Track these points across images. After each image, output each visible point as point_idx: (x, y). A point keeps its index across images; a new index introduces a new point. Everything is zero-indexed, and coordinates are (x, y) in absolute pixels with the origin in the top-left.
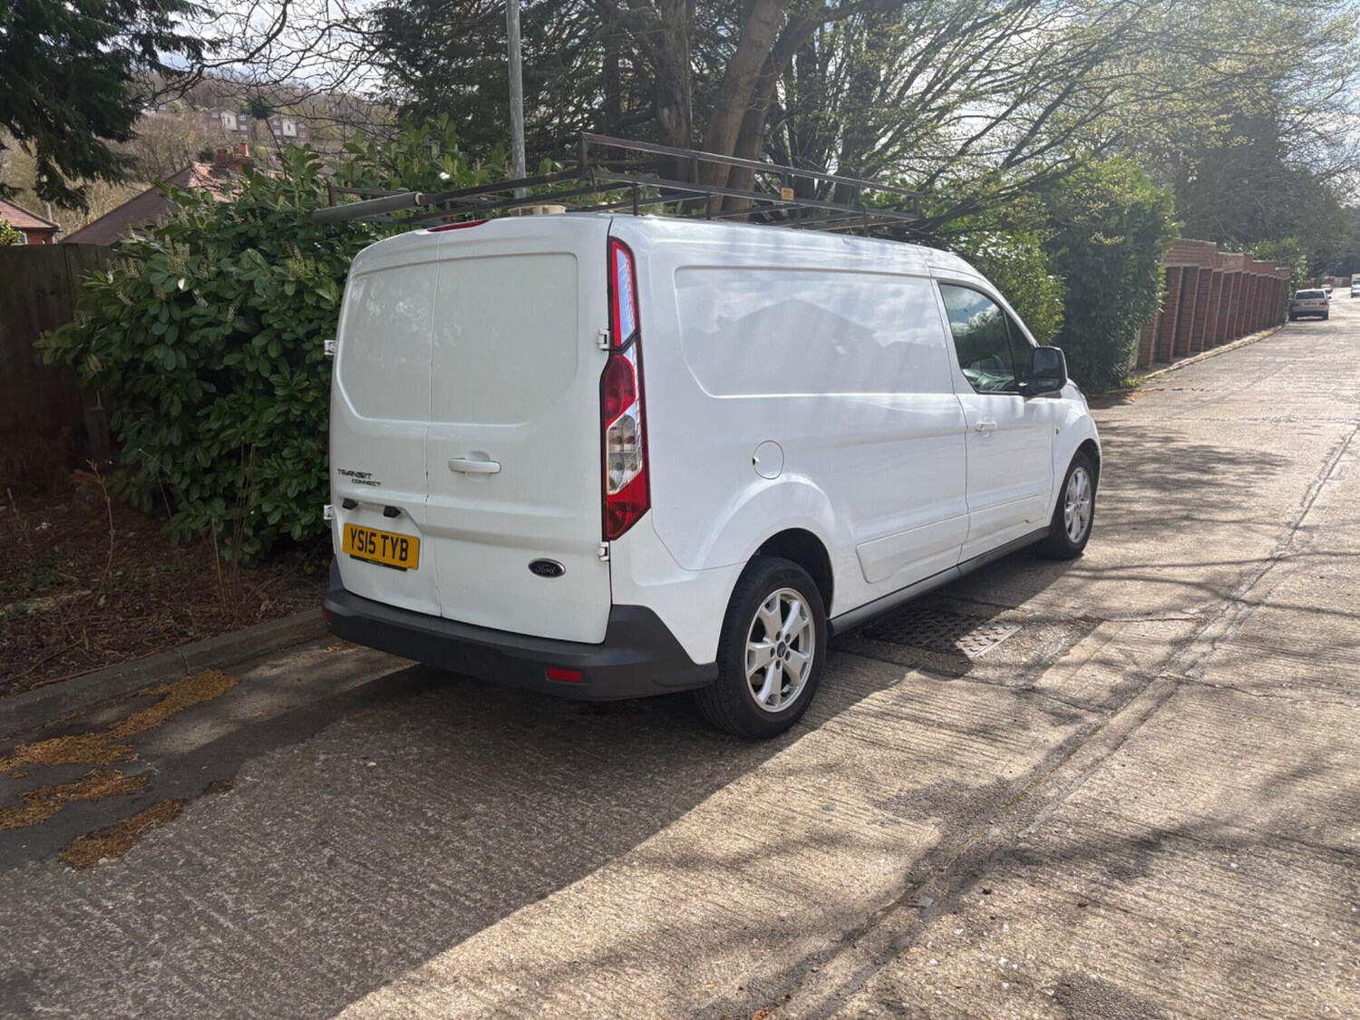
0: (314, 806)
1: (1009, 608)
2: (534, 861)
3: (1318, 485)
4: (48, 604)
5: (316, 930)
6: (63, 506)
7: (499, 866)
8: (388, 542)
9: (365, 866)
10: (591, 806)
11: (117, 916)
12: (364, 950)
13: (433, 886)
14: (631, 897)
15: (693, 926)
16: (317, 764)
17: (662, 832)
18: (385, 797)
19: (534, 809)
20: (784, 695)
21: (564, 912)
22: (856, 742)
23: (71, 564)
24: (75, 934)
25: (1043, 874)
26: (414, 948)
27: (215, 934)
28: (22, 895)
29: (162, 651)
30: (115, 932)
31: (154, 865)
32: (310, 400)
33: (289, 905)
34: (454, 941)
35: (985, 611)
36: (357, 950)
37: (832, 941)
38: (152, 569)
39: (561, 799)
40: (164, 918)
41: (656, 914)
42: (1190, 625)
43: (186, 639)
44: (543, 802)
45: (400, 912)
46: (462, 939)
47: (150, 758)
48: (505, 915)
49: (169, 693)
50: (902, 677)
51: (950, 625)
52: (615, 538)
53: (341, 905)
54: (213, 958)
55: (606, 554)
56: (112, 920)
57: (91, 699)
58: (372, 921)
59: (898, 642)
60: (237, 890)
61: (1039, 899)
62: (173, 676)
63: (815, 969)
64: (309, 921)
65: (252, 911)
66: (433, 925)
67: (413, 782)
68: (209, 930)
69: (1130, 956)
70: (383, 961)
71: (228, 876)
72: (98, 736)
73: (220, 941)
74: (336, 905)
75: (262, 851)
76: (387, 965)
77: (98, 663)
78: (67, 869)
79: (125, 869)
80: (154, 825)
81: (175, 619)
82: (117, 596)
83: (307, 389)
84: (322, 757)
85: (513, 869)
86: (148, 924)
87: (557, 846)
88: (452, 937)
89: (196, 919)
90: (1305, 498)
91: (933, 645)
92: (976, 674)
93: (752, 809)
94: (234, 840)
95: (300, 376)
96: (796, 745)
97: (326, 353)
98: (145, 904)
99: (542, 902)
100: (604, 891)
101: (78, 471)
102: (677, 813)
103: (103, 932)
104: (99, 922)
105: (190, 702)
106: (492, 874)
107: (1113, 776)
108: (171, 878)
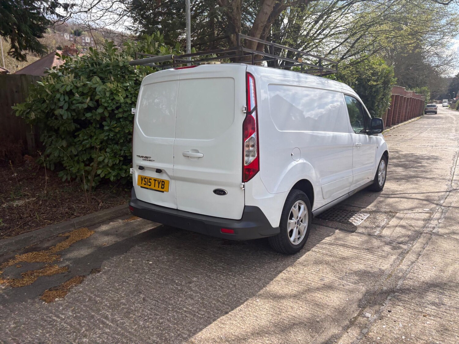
0: (133, 278)
1: (363, 208)
2: (220, 299)
3: (454, 168)
4: (21, 203)
5: (145, 326)
6: (21, 168)
7: (208, 301)
8: (157, 182)
9: (157, 301)
10: (236, 278)
11: (66, 321)
12: (164, 334)
13: (185, 309)
14: (260, 313)
15: (286, 324)
16: (130, 263)
17: (264, 289)
18: (158, 275)
19: (215, 280)
20: (299, 238)
21: (236, 319)
22: (325, 255)
23: (27, 189)
24: (51, 328)
25: (407, 304)
26: (184, 333)
27: (106, 328)
28: (29, 313)
29: (66, 220)
30: (68, 327)
31: (77, 301)
32: (117, 131)
33: (132, 316)
34: (198, 330)
35: (355, 209)
36: (162, 334)
37: (339, 330)
38: (57, 191)
39: (224, 276)
40: (85, 322)
41: (271, 320)
42: (428, 215)
43: (74, 216)
44: (217, 277)
45: (175, 319)
46: (201, 330)
47: (68, 260)
48: (214, 320)
49: (70, 236)
50: (334, 232)
51: (345, 214)
52: (247, 182)
53: (152, 316)
54: (107, 337)
55: (243, 187)
56: (65, 323)
57: (42, 238)
58: (165, 322)
59: (329, 219)
60: (111, 311)
61: (409, 314)
62: (70, 229)
63: (336, 341)
64: (141, 323)
65: (119, 319)
66: (189, 324)
67: (168, 270)
68: (103, 326)
69: (447, 335)
70: (173, 338)
71: (106, 305)
72: (46, 252)
73: (109, 331)
74: (150, 316)
75: (117, 296)
76: (175, 340)
77: (43, 225)
78: (44, 303)
79: (67, 303)
80: (74, 285)
81: (69, 209)
82: (46, 201)
83: (116, 127)
84: (131, 260)
85: (213, 302)
86: (79, 324)
87: (227, 294)
88: (197, 329)
89: (98, 322)
90: (451, 172)
91: (341, 221)
92: (359, 231)
93: (295, 280)
94: (106, 291)
95: (114, 122)
96: (304, 256)
97: (132, 113)
98: (76, 316)
99: (227, 315)
100: (249, 311)
101: (26, 156)
102: (268, 281)
103: (63, 327)
104: (60, 324)
105: (78, 239)
106: (206, 305)
107: (420, 269)
108: (85, 306)
